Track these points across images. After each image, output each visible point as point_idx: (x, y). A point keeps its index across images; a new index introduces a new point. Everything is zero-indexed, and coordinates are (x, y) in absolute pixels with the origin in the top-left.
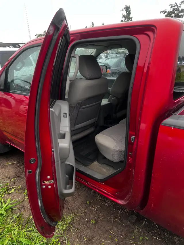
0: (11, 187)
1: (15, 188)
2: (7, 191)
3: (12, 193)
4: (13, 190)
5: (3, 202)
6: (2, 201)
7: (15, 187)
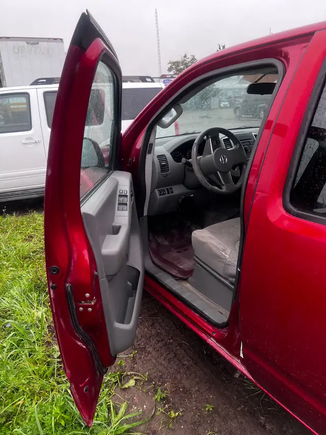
0: (129, 373)
1: (135, 378)
2: (120, 380)
3: (129, 388)
4: (132, 383)
5: (112, 406)
6: (110, 405)
7: (135, 375)
